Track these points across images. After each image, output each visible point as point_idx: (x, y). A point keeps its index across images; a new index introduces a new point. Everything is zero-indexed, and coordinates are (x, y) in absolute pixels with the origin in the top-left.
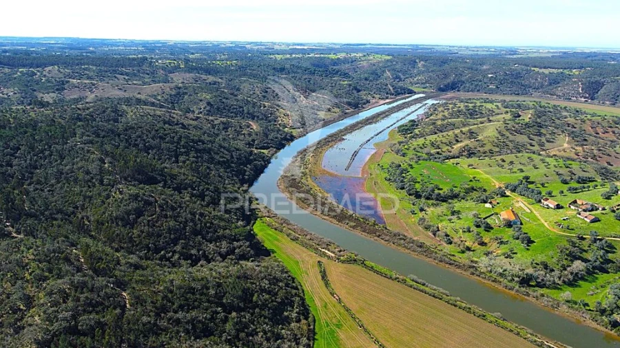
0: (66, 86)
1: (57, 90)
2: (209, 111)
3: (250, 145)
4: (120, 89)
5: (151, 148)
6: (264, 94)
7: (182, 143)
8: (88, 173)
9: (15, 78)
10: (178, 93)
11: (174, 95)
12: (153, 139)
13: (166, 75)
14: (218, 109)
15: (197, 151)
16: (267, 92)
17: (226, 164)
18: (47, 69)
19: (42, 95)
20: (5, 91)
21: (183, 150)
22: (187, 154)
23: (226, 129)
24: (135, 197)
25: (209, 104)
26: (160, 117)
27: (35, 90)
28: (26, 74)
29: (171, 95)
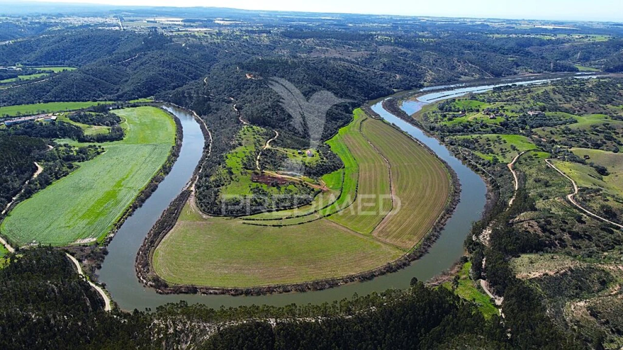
0: (313, 50)
1: (308, 52)
2: (383, 69)
3: (390, 86)
4: (340, 54)
5: (329, 76)
6: (434, 62)
7: (343, 76)
8: (298, 79)
9: (289, 45)
10: (370, 58)
11: (368, 59)
12: (331, 73)
13: (376, 47)
14: (389, 67)
15: (348, 80)
16: (437, 61)
17: (362, 88)
18: (307, 40)
19: (300, 54)
20: (283, 51)
21: (341, 79)
22: (343, 81)
23: (381, 77)
24: (310, 88)
25: (384, 64)
26: (346, 67)
27: (297, 52)
28: (295, 42)
29: (366, 58)
